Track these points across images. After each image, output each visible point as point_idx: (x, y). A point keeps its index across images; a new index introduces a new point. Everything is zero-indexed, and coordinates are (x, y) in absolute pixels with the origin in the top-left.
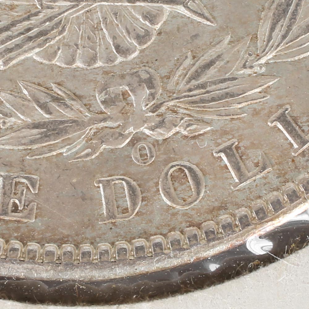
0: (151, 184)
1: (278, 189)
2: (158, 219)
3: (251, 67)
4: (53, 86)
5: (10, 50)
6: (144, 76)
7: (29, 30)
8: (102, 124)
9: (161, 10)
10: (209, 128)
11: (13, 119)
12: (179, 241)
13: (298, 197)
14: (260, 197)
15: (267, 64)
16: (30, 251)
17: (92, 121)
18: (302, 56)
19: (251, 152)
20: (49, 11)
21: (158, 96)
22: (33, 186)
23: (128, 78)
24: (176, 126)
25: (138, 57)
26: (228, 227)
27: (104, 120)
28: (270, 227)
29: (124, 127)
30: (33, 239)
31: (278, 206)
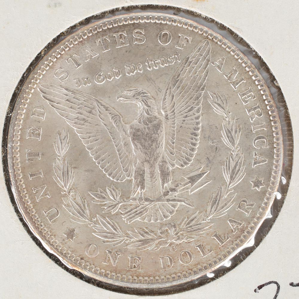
0: (176, 257)
1: (215, 258)
2: (179, 268)
3: (206, 220)
4: (145, 228)
5: (131, 218)
6: (173, 224)
7: (136, 212)
8: (160, 240)
9: (177, 204)
10: (193, 240)
11: (133, 239)
12: (185, 275)
13: (222, 260)
14: (210, 260)
15: (210, 219)
16: (140, 280)
17: (157, 239)
18: (221, 216)
19: (207, 246)
20: (142, 206)
21: (177, 230)
22: (140, 260)
23: (168, 225)
24: (183, 239)
25: (170, 218)
26: (201, 270)
27: (161, 238)
28: (213, 269)
29: (167, 240)
30: (140, 276)
31: (216, 262)
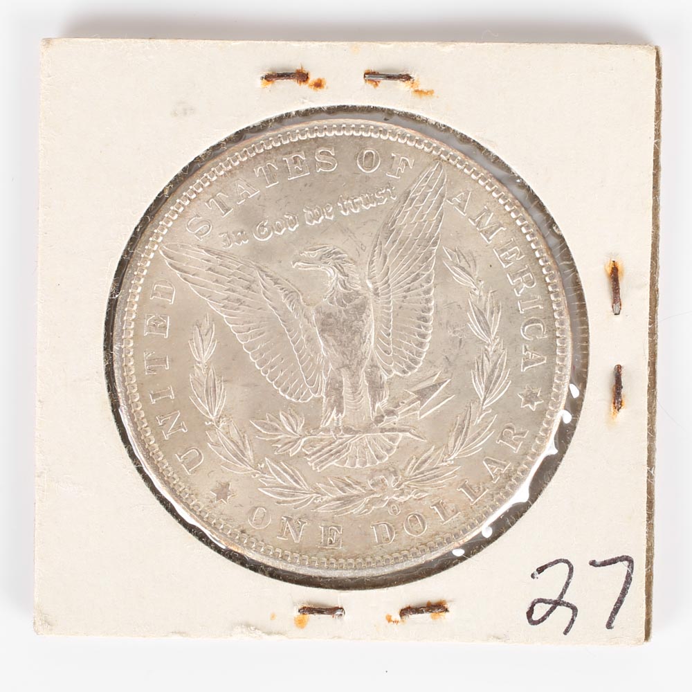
0: (400, 525)
1: (464, 523)
2: (404, 542)
3: (446, 461)
4: (346, 479)
5: (322, 462)
6: (392, 470)
7: (331, 451)
8: (372, 496)
9: (398, 435)
10: (427, 494)
11: (326, 497)
12: (416, 553)
13: (475, 526)
14: (456, 527)
15: (454, 459)
16: (340, 564)
17: (367, 495)
18: (471, 454)
19: (449, 505)
20: (340, 440)
21: (400, 480)
22: (339, 530)
23: (384, 471)
24: (410, 494)
25: (388, 461)
26: (441, 544)
27: (373, 494)
28: (461, 542)
29: (384, 496)
30: (341, 557)
31: (465, 531)
